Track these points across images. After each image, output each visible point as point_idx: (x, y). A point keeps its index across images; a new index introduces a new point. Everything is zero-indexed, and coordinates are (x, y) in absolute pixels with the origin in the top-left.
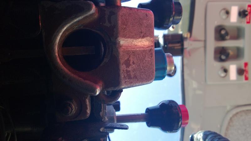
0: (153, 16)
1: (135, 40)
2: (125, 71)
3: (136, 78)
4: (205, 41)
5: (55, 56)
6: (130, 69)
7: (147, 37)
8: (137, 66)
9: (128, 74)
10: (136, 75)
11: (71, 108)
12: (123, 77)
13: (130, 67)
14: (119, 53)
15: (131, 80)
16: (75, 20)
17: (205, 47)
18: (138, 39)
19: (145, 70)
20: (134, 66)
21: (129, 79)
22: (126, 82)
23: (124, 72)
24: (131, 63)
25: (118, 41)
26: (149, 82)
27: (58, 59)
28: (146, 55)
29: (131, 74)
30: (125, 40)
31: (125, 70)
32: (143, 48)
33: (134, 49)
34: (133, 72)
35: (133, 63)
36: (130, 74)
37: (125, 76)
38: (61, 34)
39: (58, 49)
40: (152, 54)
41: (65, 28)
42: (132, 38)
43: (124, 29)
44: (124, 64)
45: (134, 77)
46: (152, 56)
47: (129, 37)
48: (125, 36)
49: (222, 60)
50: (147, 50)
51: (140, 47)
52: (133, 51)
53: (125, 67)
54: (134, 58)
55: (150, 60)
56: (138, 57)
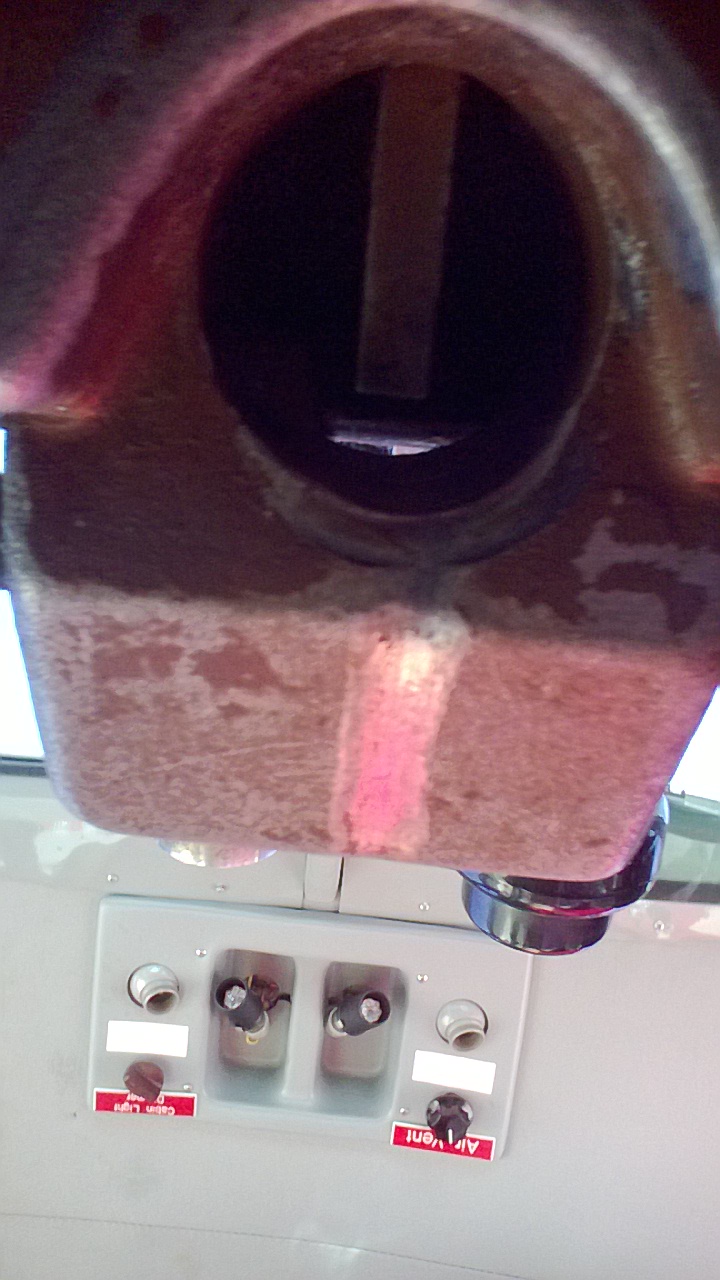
1: (420, 742)
2: (165, 640)
3: (105, 713)
4: (334, 914)
6: (185, 679)
7: (431, 825)
8: (205, 728)
9: (144, 662)
10: (124, 711)
12: (119, 616)
13: (198, 680)
14: (334, 617)
15: (89, 674)
18: (429, 765)
19: (169, 777)
20: (210, 710)
21: (97, 656)
22: (72, 630)
23: (159, 633)
24: (236, 695)
28: (286, 806)
29: (141, 682)
30: (440, 679)
31: (180, 642)
32: (349, 790)
33: (354, 730)
34: (159, 700)
35: (233, 711)
36: (136, 673)
37: (125, 638)
41: (666, 145)
42: (443, 726)
44: (233, 641)
45: (113, 698)
47: (453, 706)
48: (467, 681)
51: (355, 773)
52: (330, 725)
53: (204, 645)
54: (272, 720)
55: (248, 820)
56: (277, 745)
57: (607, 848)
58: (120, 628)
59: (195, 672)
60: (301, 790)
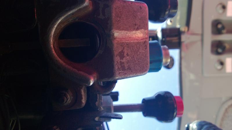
0: (147, 9)
1: (129, 33)
3: (130, 69)
4: (202, 35)
5: (51, 47)
7: (141, 29)
8: (131, 58)
9: (122, 65)
10: (130, 67)
11: (67, 98)
12: (117, 68)
13: (124, 59)
14: (113, 45)
15: (125, 71)
16: (69, 13)
17: (202, 40)
18: (132, 31)
19: (139, 61)
20: (128, 57)
21: (122, 70)
22: (120, 73)
23: (118, 64)
24: (125, 55)
25: (112, 34)
26: (143, 74)
27: (53, 50)
28: (141, 47)
30: (119, 32)
31: (119, 61)
32: (137, 40)
33: (128, 41)
34: (127, 63)
35: (127, 55)
36: (124, 66)
38: (56, 26)
39: (53, 41)
40: (146, 46)
41: (60, 21)
42: (126, 30)
43: (118, 22)
44: (118, 56)
45: (128, 68)
46: (146, 48)
47: (123, 30)
48: (119, 29)
49: (218, 53)
50: (141, 42)
51: (134, 39)
52: (127, 43)
53: (119, 59)
54: (128, 50)
55: (144, 51)
56: (132, 49)
57: (141, 6)
58: (118, 68)
59: (123, 59)
60: (138, 46)
